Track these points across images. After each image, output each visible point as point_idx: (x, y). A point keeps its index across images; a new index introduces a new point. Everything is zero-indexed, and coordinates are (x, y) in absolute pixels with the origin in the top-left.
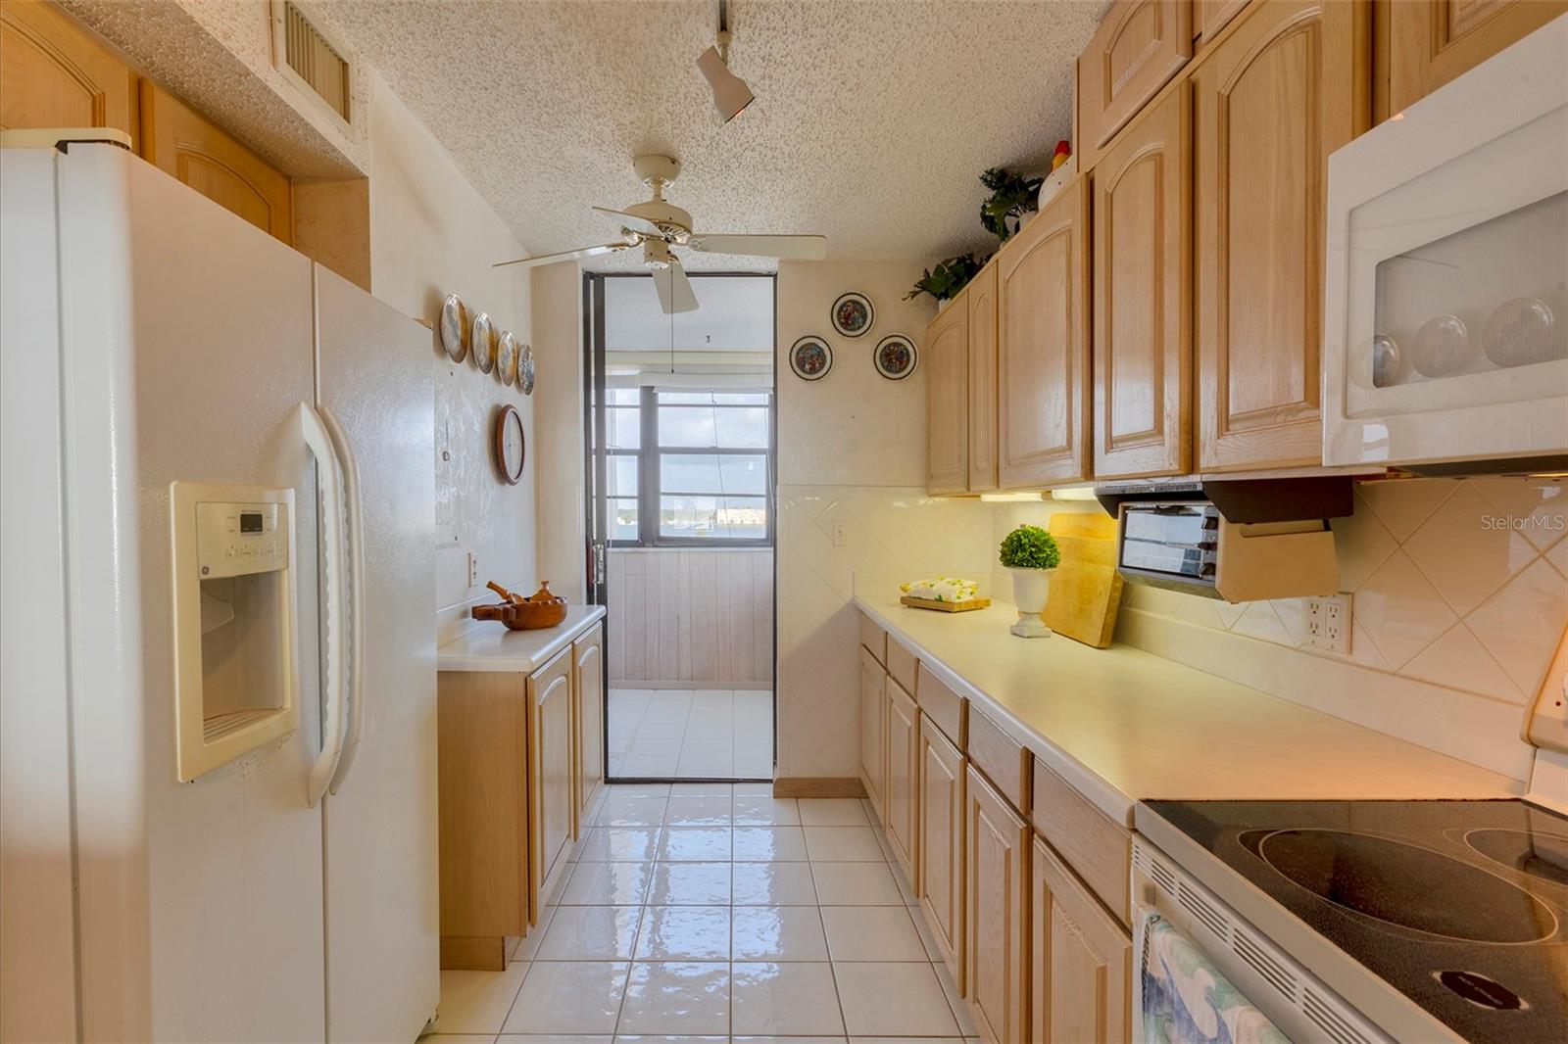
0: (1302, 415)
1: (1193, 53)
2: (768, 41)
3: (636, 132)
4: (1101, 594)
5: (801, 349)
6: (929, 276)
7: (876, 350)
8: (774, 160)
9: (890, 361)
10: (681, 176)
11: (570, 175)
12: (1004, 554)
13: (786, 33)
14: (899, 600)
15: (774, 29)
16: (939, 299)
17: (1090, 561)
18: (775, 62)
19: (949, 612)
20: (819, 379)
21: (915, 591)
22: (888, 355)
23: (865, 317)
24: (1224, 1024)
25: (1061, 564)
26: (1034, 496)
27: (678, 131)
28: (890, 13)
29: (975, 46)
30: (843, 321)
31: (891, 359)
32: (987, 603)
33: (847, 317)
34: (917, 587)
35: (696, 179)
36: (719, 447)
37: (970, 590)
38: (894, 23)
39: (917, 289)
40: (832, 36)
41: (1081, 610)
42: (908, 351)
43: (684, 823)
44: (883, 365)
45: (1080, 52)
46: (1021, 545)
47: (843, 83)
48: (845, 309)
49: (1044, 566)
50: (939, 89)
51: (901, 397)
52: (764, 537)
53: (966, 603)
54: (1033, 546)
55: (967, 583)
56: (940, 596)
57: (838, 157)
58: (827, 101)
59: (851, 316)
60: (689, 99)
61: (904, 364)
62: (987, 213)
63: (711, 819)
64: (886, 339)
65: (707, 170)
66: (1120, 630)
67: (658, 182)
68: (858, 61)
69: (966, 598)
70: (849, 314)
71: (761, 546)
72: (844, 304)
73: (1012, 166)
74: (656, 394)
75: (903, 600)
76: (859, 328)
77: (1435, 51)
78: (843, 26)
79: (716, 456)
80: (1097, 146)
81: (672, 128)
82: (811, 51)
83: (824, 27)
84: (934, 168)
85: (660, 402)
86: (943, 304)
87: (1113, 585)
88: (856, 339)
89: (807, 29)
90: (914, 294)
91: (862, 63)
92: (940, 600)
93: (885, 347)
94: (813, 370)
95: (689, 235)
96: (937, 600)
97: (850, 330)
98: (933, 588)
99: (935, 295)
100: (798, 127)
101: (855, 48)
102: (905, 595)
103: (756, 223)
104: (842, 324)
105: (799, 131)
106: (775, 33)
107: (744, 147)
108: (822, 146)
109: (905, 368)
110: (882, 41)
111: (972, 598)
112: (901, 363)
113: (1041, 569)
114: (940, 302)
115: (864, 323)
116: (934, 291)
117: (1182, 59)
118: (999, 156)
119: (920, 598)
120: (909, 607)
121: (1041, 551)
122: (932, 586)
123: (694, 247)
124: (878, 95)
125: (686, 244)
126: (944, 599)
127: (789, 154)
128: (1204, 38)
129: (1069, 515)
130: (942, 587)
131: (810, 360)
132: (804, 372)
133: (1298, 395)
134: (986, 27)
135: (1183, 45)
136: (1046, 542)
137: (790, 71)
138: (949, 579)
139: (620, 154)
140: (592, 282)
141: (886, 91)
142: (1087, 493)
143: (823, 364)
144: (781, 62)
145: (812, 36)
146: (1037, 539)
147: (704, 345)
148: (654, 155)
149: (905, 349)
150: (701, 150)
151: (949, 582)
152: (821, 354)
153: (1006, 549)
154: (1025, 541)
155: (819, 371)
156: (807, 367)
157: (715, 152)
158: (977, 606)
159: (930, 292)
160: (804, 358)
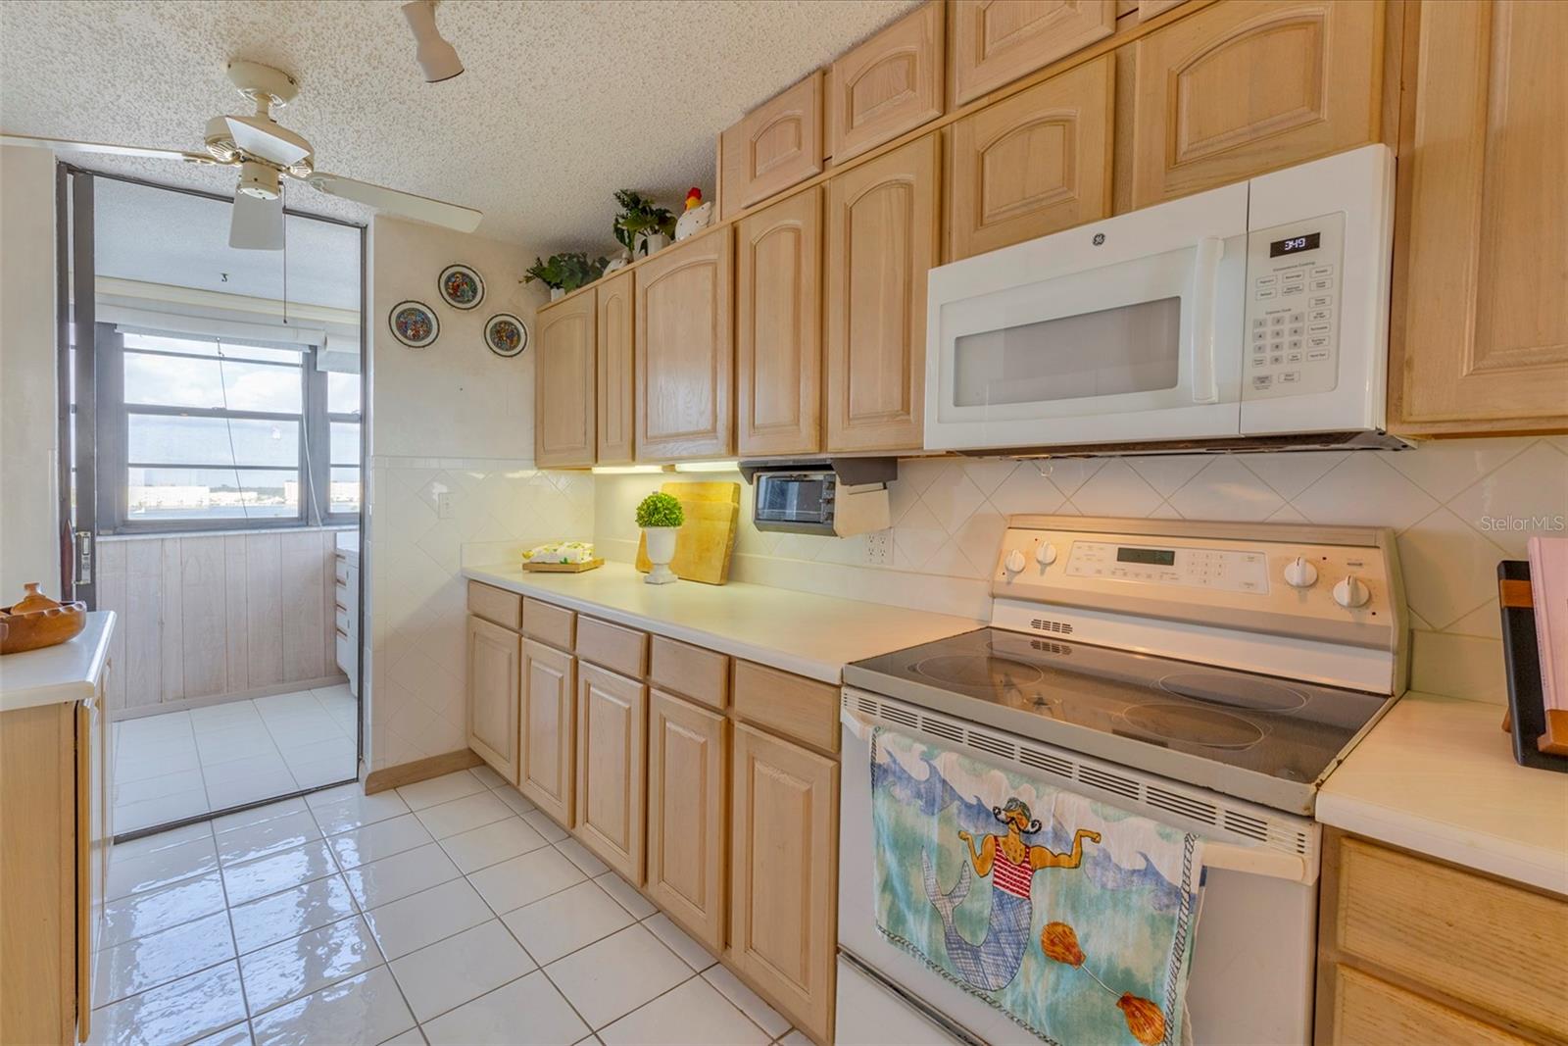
0: (898, 419)
1: (823, 169)
2: (474, 17)
3: (254, 34)
4: (719, 543)
5: (402, 313)
6: (541, 264)
7: (486, 326)
8: (423, 120)
9: (500, 338)
10: (295, 100)
11: (110, 43)
12: (640, 517)
13: (496, 18)
14: (521, 566)
15: (486, 9)
16: (552, 288)
17: (706, 519)
18: (471, 36)
19: (574, 572)
20: (424, 347)
21: (538, 557)
22: (498, 332)
23: (475, 291)
24: (935, 768)
25: (684, 524)
26: (656, 469)
27: (316, 54)
28: (600, 43)
29: (655, 96)
30: (451, 291)
31: (502, 337)
32: (602, 562)
33: (456, 288)
34: (538, 553)
35: (310, 106)
36: (228, 408)
37: (589, 552)
38: (599, 52)
39: (530, 275)
40: (540, 39)
41: (700, 558)
42: (518, 331)
43: (252, 855)
44: (494, 342)
45: (725, 129)
46: (656, 509)
47: (530, 79)
48: (453, 280)
49: (675, 525)
50: (611, 116)
51: (514, 375)
52: (296, 515)
53: (588, 563)
54: (667, 509)
55: (587, 546)
56: (565, 560)
57: (494, 138)
58: (507, 88)
59: (460, 287)
60: (350, 29)
61: (515, 342)
62: (619, 226)
63: (292, 839)
64: (497, 316)
65: (332, 102)
66: (731, 572)
67: (264, 96)
68: (553, 68)
69: (588, 559)
70: (458, 286)
71: (293, 527)
72: (453, 275)
73: (643, 193)
74: (120, 335)
75: (525, 567)
76: (469, 301)
77: (976, 229)
78: (553, 36)
79: (225, 419)
80: (743, 206)
81: (310, 48)
82: (513, 43)
83: (536, 29)
84: (579, 175)
85: (127, 345)
86: (554, 292)
87: (729, 536)
88: (466, 311)
89: (518, 24)
90: (528, 279)
91: (555, 71)
92: (565, 562)
93: (496, 324)
94: (416, 337)
95: (310, 171)
96: (562, 563)
97: (459, 302)
98: (558, 552)
99: (549, 283)
100: (465, 99)
101: (556, 57)
102: (527, 561)
103: (363, 170)
104: (450, 294)
105: (464, 103)
106: (484, 13)
107: (392, 97)
108: (481, 124)
109: (515, 347)
110: (583, 61)
111: (591, 559)
112: (512, 341)
113: (672, 528)
114: (552, 291)
115: (474, 297)
116: (548, 280)
117: (816, 170)
118: (637, 180)
119: (544, 563)
120: (531, 572)
121: (672, 513)
122: (555, 550)
123: (317, 186)
124: (558, 101)
125: (306, 179)
126: (569, 561)
127: (442, 119)
128: (834, 162)
129: (681, 484)
130: (564, 551)
131: (412, 326)
132: (406, 337)
133: (897, 406)
134: (668, 86)
135: (818, 161)
136: (675, 505)
137: (482, 50)
138: (567, 544)
139: (212, 48)
140: (70, 178)
141: (566, 100)
142: (732, 465)
143: (428, 332)
144: (477, 39)
145: (520, 31)
146: (668, 503)
147: (216, 284)
148: (267, 66)
149: (516, 328)
150: (335, 82)
151: (569, 546)
152: (426, 322)
153: (643, 512)
154: (660, 505)
155: (423, 338)
156: (410, 333)
157: (353, 90)
158: (595, 565)
159: (544, 280)
160: (406, 323)
